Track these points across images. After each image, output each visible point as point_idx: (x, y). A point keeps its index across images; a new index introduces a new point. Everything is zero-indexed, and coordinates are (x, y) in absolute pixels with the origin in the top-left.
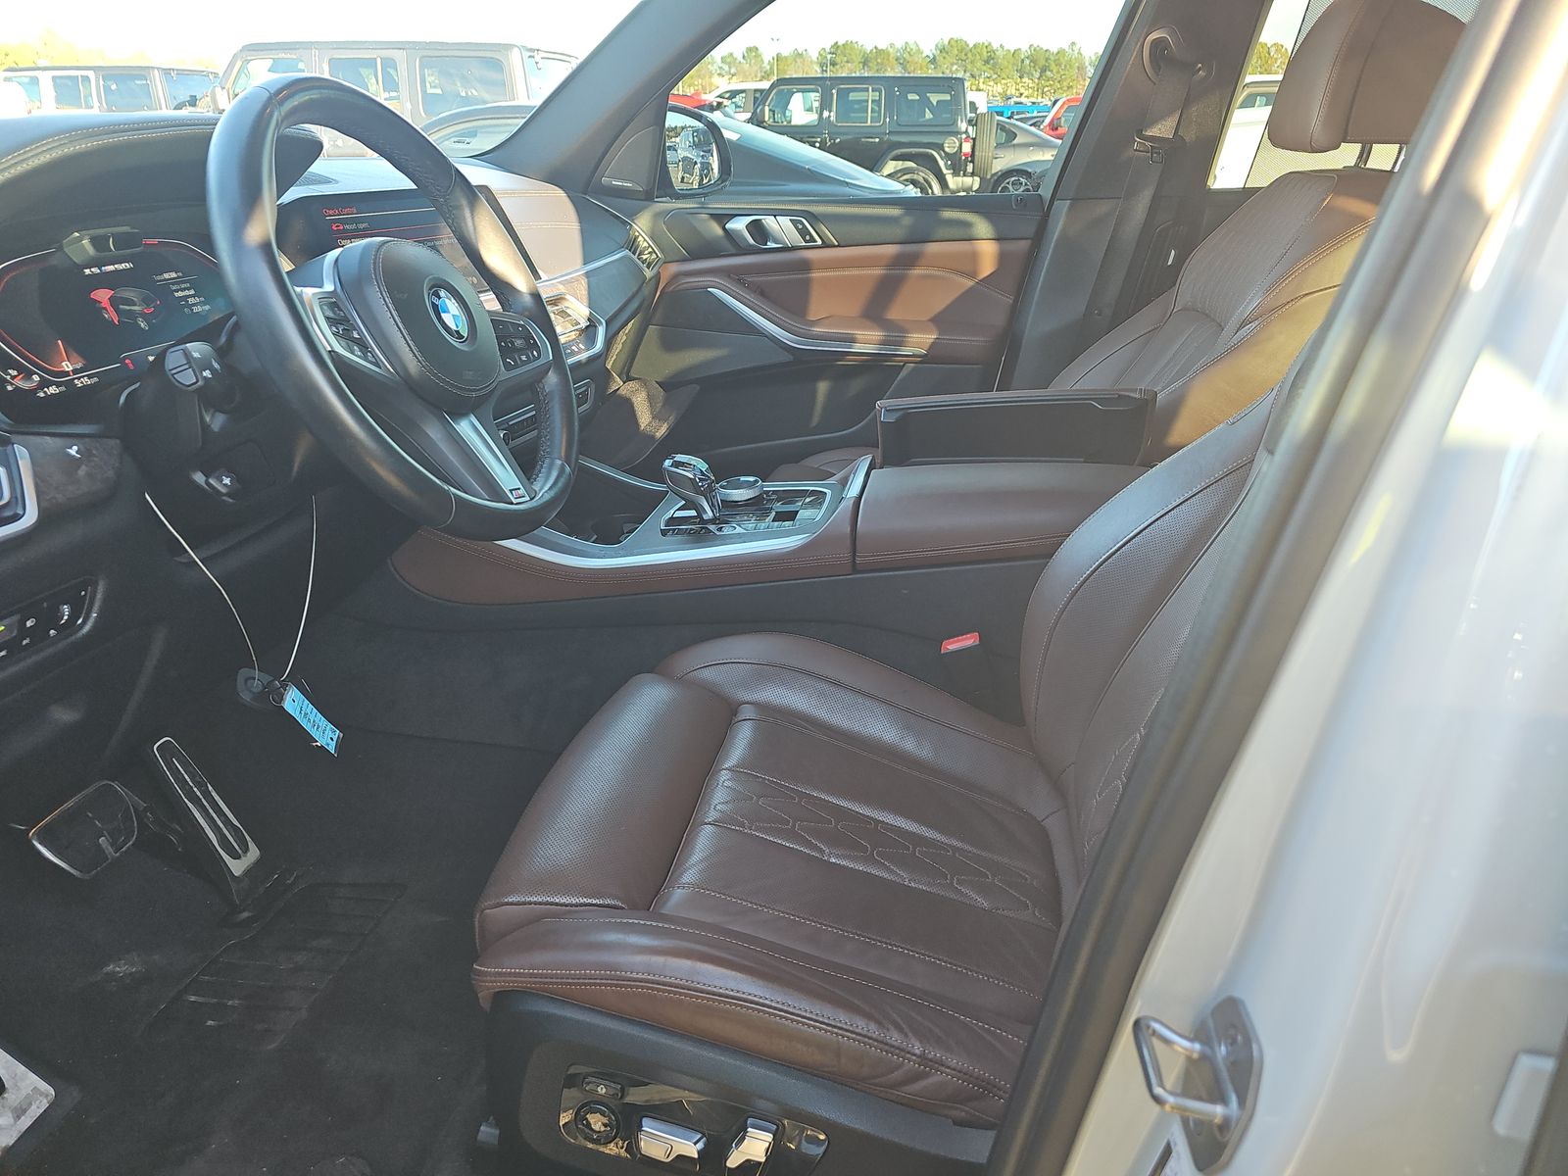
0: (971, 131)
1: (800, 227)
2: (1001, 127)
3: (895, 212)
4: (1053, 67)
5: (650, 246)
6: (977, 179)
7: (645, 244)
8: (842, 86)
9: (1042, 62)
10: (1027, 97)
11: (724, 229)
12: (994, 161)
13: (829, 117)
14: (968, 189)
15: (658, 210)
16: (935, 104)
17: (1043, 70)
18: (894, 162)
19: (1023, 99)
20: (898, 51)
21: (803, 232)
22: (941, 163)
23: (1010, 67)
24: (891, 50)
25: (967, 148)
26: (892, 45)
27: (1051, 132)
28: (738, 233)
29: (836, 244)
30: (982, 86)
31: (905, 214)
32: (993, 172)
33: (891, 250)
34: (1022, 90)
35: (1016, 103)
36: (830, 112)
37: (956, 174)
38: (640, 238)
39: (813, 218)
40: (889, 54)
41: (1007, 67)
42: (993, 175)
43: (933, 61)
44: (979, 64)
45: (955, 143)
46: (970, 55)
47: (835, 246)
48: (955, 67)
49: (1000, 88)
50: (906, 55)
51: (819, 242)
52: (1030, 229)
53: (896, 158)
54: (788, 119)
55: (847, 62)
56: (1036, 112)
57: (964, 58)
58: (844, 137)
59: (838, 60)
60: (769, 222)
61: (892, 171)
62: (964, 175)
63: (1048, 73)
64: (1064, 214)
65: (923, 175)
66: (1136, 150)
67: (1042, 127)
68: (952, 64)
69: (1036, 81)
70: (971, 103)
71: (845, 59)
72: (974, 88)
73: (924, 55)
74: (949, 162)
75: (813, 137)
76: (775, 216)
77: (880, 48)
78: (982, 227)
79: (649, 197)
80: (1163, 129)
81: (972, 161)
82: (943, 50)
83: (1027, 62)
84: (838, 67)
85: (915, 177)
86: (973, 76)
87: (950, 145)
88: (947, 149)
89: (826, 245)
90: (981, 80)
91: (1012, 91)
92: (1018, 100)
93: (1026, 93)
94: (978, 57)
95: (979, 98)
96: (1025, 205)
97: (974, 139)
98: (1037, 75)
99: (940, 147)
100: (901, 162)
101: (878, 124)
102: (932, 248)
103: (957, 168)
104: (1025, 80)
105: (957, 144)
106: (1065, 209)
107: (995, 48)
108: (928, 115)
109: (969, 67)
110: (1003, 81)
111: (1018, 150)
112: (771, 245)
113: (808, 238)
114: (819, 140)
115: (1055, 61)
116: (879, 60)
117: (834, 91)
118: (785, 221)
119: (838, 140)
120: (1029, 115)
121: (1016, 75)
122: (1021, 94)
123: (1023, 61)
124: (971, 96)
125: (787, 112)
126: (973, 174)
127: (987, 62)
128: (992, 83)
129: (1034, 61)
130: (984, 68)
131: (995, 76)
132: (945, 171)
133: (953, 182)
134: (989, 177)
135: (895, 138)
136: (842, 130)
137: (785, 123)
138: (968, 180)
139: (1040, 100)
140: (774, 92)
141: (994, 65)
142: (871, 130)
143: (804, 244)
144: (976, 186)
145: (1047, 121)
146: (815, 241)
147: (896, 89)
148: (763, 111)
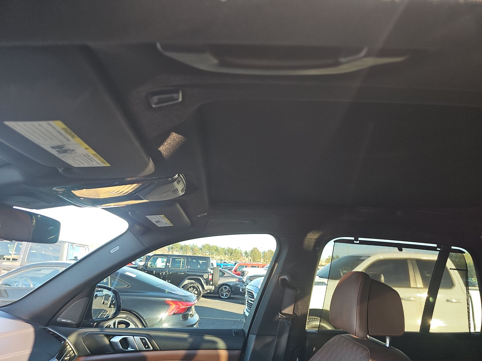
0: (212, 271)
1: (144, 341)
2: (221, 271)
3: (185, 336)
4: (234, 253)
5: (72, 350)
6: (213, 286)
7: (70, 349)
8: (173, 257)
9: (231, 251)
10: (227, 260)
11: (110, 341)
12: (219, 281)
13: (169, 265)
14: (210, 290)
15: (80, 332)
16: (201, 263)
17: (231, 254)
18: (188, 280)
19: (226, 261)
20: (191, 246)
21: (145, 344)
22: (203, 281)
23: (222, 252)
24: (189, 246)
25: (210, 277)
26: (189, 244)
27: (235, 273)
28: (115, 343)
29: (159, 349)
30: (214, 257)
31: (190, 337)
32: (218, 284)
33: (182, 352)
34: (226, 258)
35: (224, 262)
36: (169, 264)
37: (207, 285)
38: (69, 346)
39: (150, 337)
40: (188, 246)
41: (221, 252)
42: (218, 285)
43: (201, 249)
44: (214, 251)
45: (207, 275)
46: (211, 248)
47: (158, 350)
48: (207, 251)
49: (219, 257)
50: (193, 247)
51: (152, 348)
52: (240, 345)
53: (189, 279)
54: (156, 265)
55: (176, 248)
56: (230, 266)
57: (209, 249)
58: (172, 272)
59: (174, 247)
60: (130, 338)
61: (187, 283)
62: (210, 285)
63: (232, 254)
64: (254, 341)
65: (197, 285)
66: (280, 318)
67: (232, 271)
68: (206, 250)
69: (229, 256)
70: (212, 263)
71: (176, 247)
72: (212, 257)
73: (199, 247)
74: (205, 281)
75: (163, 272)
76: (133, 336)
77: (186, 245)
78: (221, 344)
79: (79, 326)
80: (289, 310)
81: (212, 281)
82: (204, 246)
83: (227, 251)
84: (173, 249)
85: (194, 285)
86: (212, 254)
87: (206, 276)
88: (204, 277)
89: (154, 349)
90: (214, 255)
91: (223, 258)
92: (225, 261)
93: (227, 259)
94: (213, 249)
95: (214, 262)
96: (238, 335)
97: (212, 274)
98: (229, 254)
99: (202, 276)
100: (190, 280)
101: (184, 269)
102: (200, 352)
103: (207, 282)
104: (226, 256)
105: (208, 276)
106: (254, 339)
107: (218, 247)
108: (199, 266)
109: (211, 251)
110: (220, 256)
111: (226, 278)
112: (129, 349)
113: (147, 346)
114: (165, 272)
115: (234, 251)
116: (186, 248)
117: (171, 259)
118: (137, 338)
119: (171, 273)
120: (228, 267)
121: (224, 254)
122: (225, 259)
123: (225, 251)
124: (211, 261)
125: (156, 264)
126: (212, 285)
127: (216, 250)
128: (217, 256)
129: (229, 251)
130: (215, 252)
131: (218, 254)
132: (203, 284)
133: (206, 287)
134: (217, 286)
135: (189, 273)
136: (172, 270)
137: (154, 267)
138: (211, 287)
139: (230, 261)
140: (152, 257)
141: (218, 251)
142: (182, 271)
143: (145, 349)
144: (213, 289)
145: (233, 269)
146: (150, 348)
147: (190, 259)
148: (148, 263)
